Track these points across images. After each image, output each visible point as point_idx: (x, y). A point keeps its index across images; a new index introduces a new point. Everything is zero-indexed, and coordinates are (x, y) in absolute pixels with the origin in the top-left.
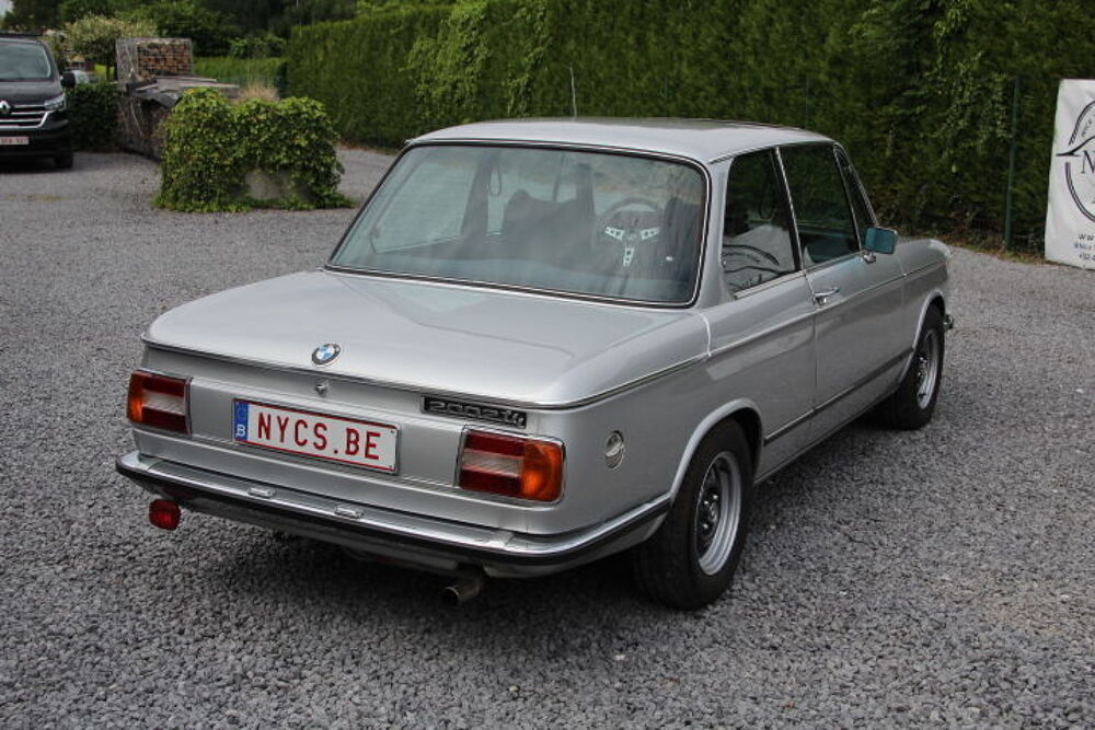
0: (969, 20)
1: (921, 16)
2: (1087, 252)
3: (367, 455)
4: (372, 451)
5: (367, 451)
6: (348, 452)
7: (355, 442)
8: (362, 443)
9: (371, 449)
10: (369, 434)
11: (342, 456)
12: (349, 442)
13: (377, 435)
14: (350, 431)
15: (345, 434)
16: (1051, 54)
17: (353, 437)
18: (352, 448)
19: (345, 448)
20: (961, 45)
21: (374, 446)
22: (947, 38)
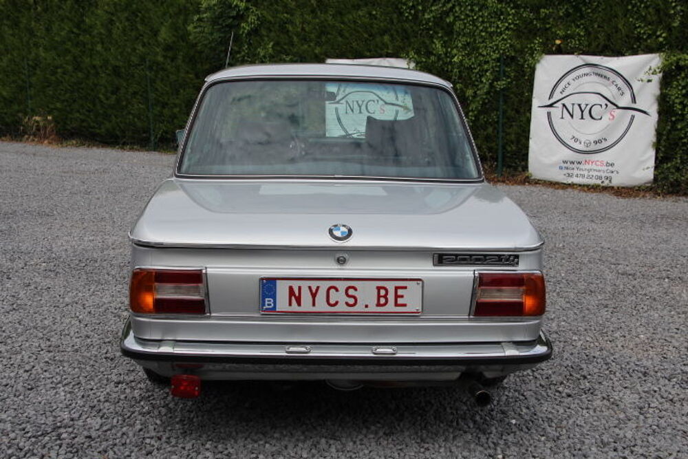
0: (262, 23)
1: (231, 20)
3: (396, 305)
4: (400, 301)
5: (396, 301)
6: (379, 305)
7: (385, 297)
8: (391, 297)
9: (399, 299)
10: (397, 288)
11: (373, 308)
12: (379, 296)
13: (405, 288)
14: (379, 288)
15: (376, 291)
16: (318, 44)
17: (383, 292)
18: (382, 301)
19: (376, 302)
20: (258, 38)
21: (402, 296)
22: (249, 34)
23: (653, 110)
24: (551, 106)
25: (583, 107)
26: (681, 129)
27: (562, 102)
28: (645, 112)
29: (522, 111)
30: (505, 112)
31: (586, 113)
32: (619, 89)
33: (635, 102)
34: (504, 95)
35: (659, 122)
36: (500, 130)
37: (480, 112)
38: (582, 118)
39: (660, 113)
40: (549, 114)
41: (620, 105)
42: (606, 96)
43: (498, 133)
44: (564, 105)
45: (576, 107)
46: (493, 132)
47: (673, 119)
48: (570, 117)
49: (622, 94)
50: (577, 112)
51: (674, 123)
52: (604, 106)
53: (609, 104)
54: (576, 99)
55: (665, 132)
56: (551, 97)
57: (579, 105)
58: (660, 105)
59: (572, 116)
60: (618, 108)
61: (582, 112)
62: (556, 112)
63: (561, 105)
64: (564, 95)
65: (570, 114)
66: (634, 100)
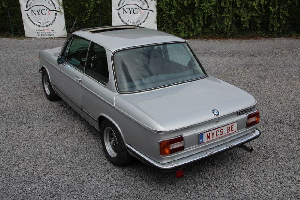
2: (39, 34)
4: (233, 129)
23: (155, 10)
24: (119, 9)
25: (131, 9)
26: (165, 17)
27: (123, 8)
28: (152, 11)
29: (108, 11)
30: (101, 12)
31: (132, 12)
32: (143, 3)
33: (149, 8)
34: (100, 6)
35: (157, 14)
36: (100, 19)
37: (92, 13)
38: (131, 14)
39: (157, 11)
40: (119, 13)
41: (144, 9)
42: (139, 5)
43: (99, 20)
44: (124, 9)
45: (128, 10)
46: (98, 20)
47: (162, 13)
48: (126, 14)
49: (144, 5)
50: (129, 12)
51: (162, 15)
52: (138, 9)
53: (140, 8)
54: (128, 7)
55: (160, 18)
56: (118, 6)
57: (129, 9)
58: (157, 8)
59: (127, 13)
60: (143, 10)
61: (131, 11)
62: (121, 12)
63: (123, 9)
64: (124, 5)
65: (126, 12)
66: (148, 6)
